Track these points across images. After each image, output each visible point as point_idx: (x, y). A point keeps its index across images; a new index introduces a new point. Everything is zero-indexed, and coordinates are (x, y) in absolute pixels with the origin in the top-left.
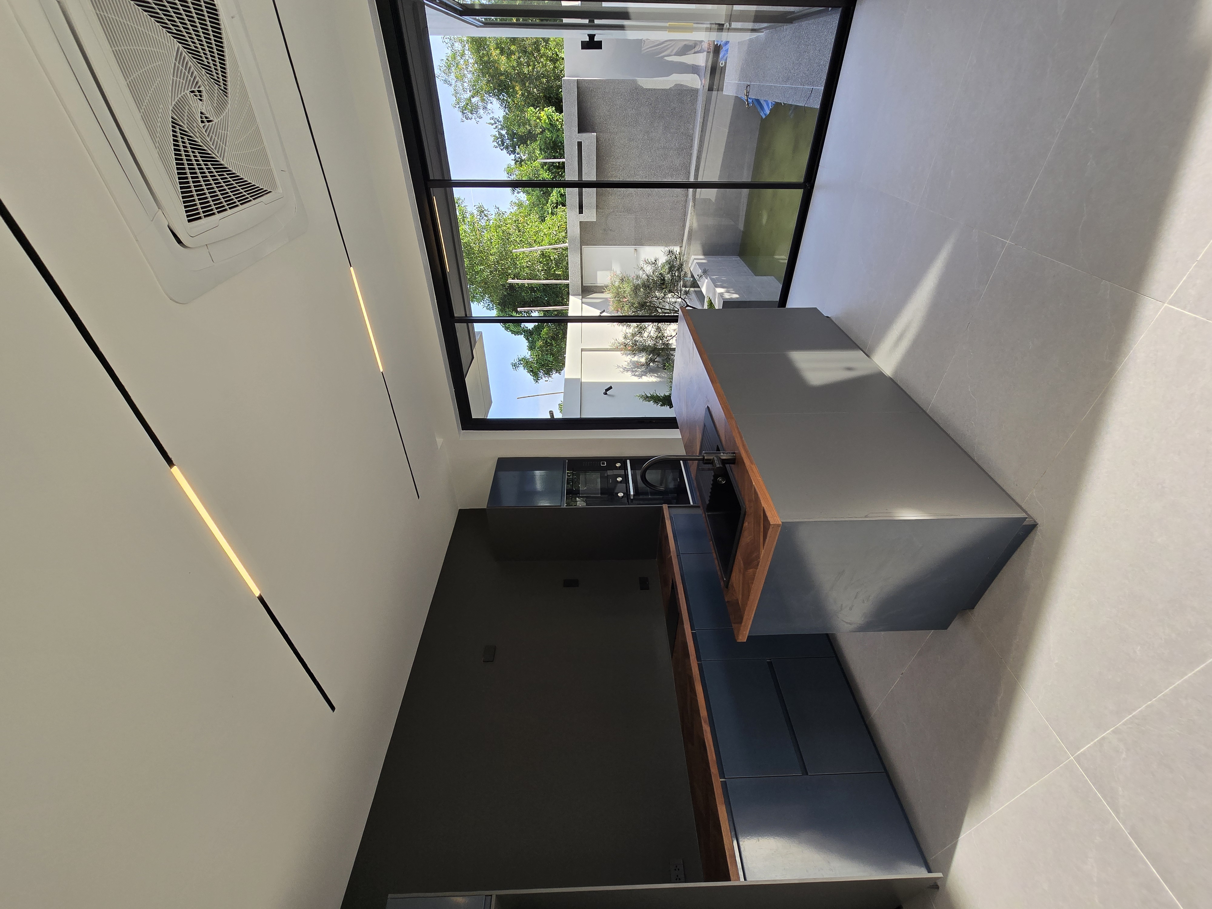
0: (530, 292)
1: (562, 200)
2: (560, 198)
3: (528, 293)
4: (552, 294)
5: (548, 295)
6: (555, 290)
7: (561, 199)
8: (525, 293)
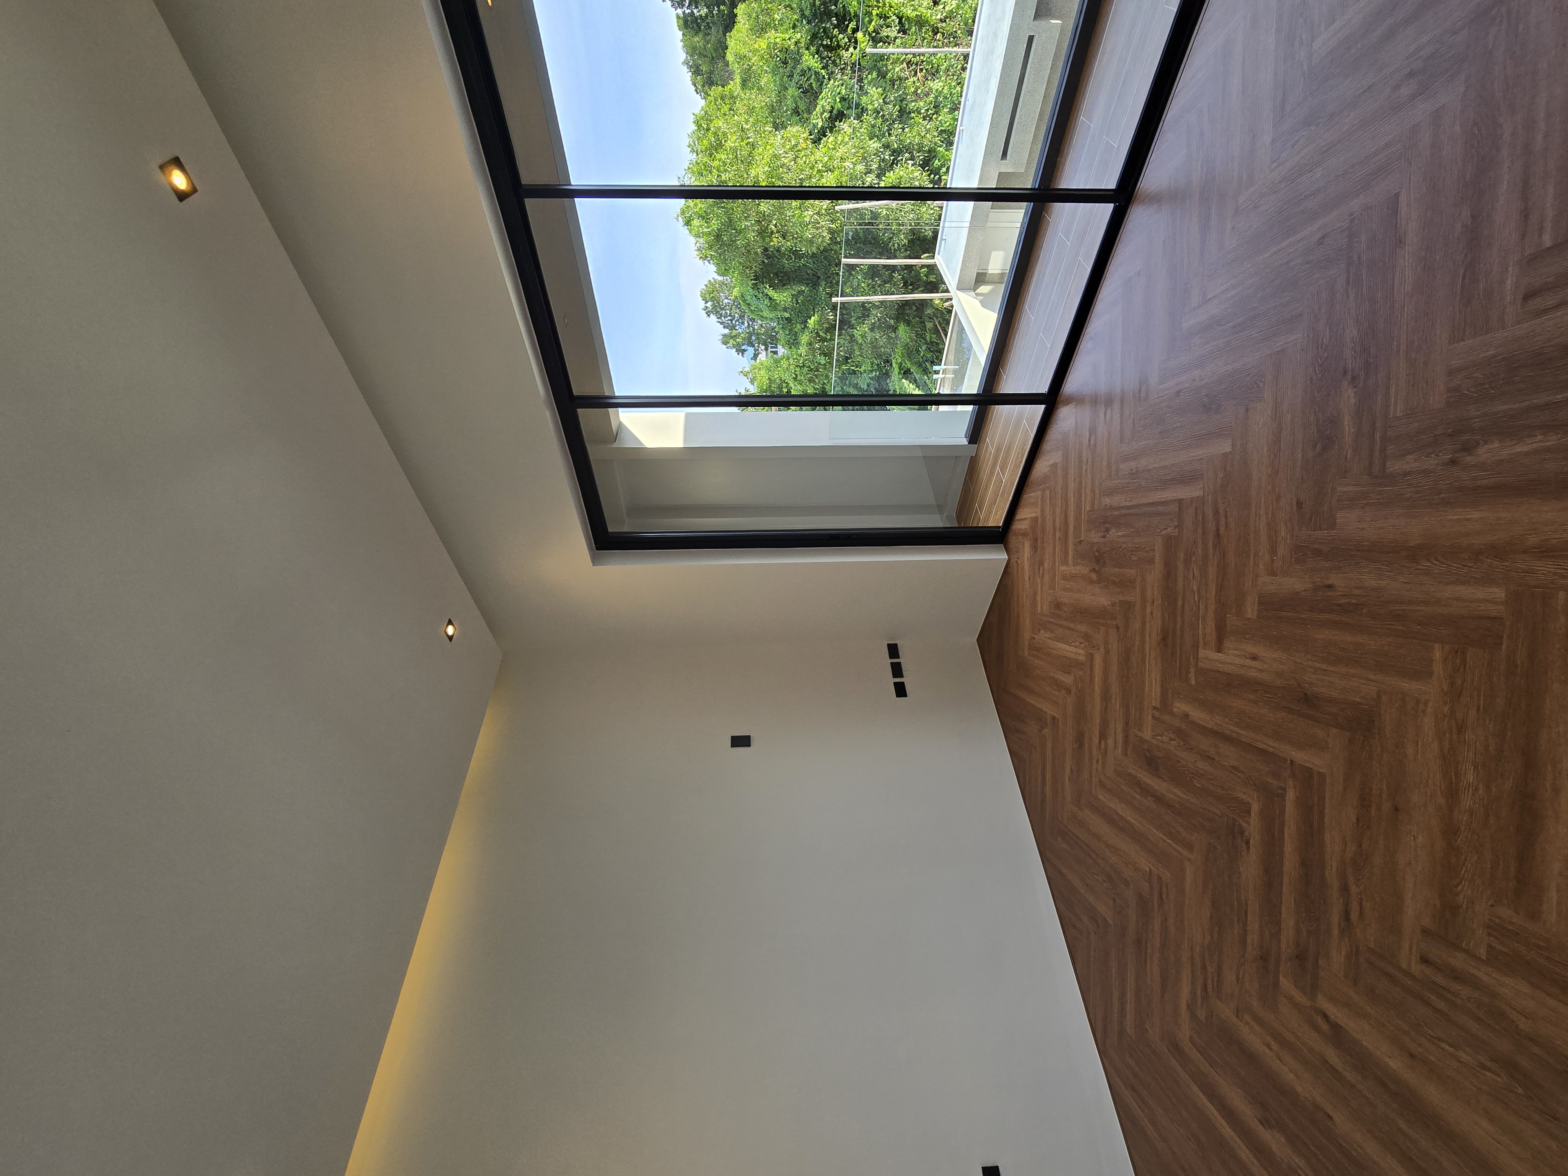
0: (794, 257)
1: (842, 107)
2: (839, 105)
3: (791, 259)
4: (823, 260)
5: (816, 262)
6: (827, 254)
7: (841, 105)
8: (787, 260)
